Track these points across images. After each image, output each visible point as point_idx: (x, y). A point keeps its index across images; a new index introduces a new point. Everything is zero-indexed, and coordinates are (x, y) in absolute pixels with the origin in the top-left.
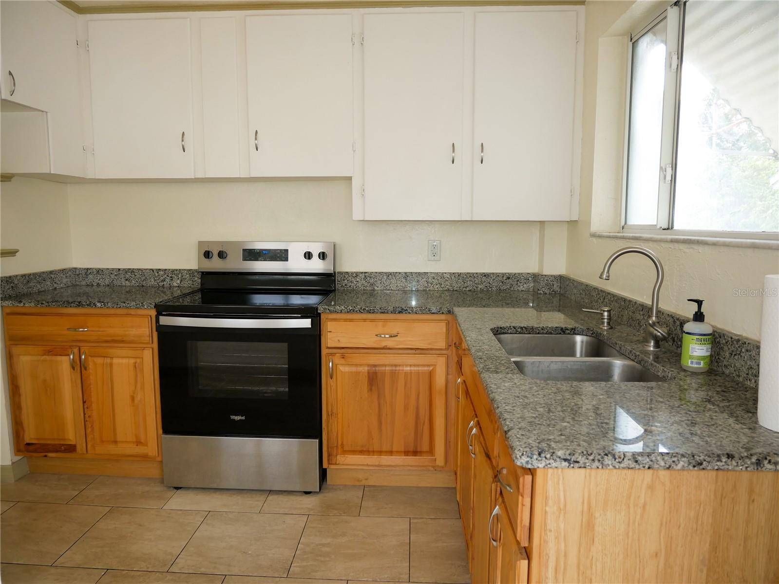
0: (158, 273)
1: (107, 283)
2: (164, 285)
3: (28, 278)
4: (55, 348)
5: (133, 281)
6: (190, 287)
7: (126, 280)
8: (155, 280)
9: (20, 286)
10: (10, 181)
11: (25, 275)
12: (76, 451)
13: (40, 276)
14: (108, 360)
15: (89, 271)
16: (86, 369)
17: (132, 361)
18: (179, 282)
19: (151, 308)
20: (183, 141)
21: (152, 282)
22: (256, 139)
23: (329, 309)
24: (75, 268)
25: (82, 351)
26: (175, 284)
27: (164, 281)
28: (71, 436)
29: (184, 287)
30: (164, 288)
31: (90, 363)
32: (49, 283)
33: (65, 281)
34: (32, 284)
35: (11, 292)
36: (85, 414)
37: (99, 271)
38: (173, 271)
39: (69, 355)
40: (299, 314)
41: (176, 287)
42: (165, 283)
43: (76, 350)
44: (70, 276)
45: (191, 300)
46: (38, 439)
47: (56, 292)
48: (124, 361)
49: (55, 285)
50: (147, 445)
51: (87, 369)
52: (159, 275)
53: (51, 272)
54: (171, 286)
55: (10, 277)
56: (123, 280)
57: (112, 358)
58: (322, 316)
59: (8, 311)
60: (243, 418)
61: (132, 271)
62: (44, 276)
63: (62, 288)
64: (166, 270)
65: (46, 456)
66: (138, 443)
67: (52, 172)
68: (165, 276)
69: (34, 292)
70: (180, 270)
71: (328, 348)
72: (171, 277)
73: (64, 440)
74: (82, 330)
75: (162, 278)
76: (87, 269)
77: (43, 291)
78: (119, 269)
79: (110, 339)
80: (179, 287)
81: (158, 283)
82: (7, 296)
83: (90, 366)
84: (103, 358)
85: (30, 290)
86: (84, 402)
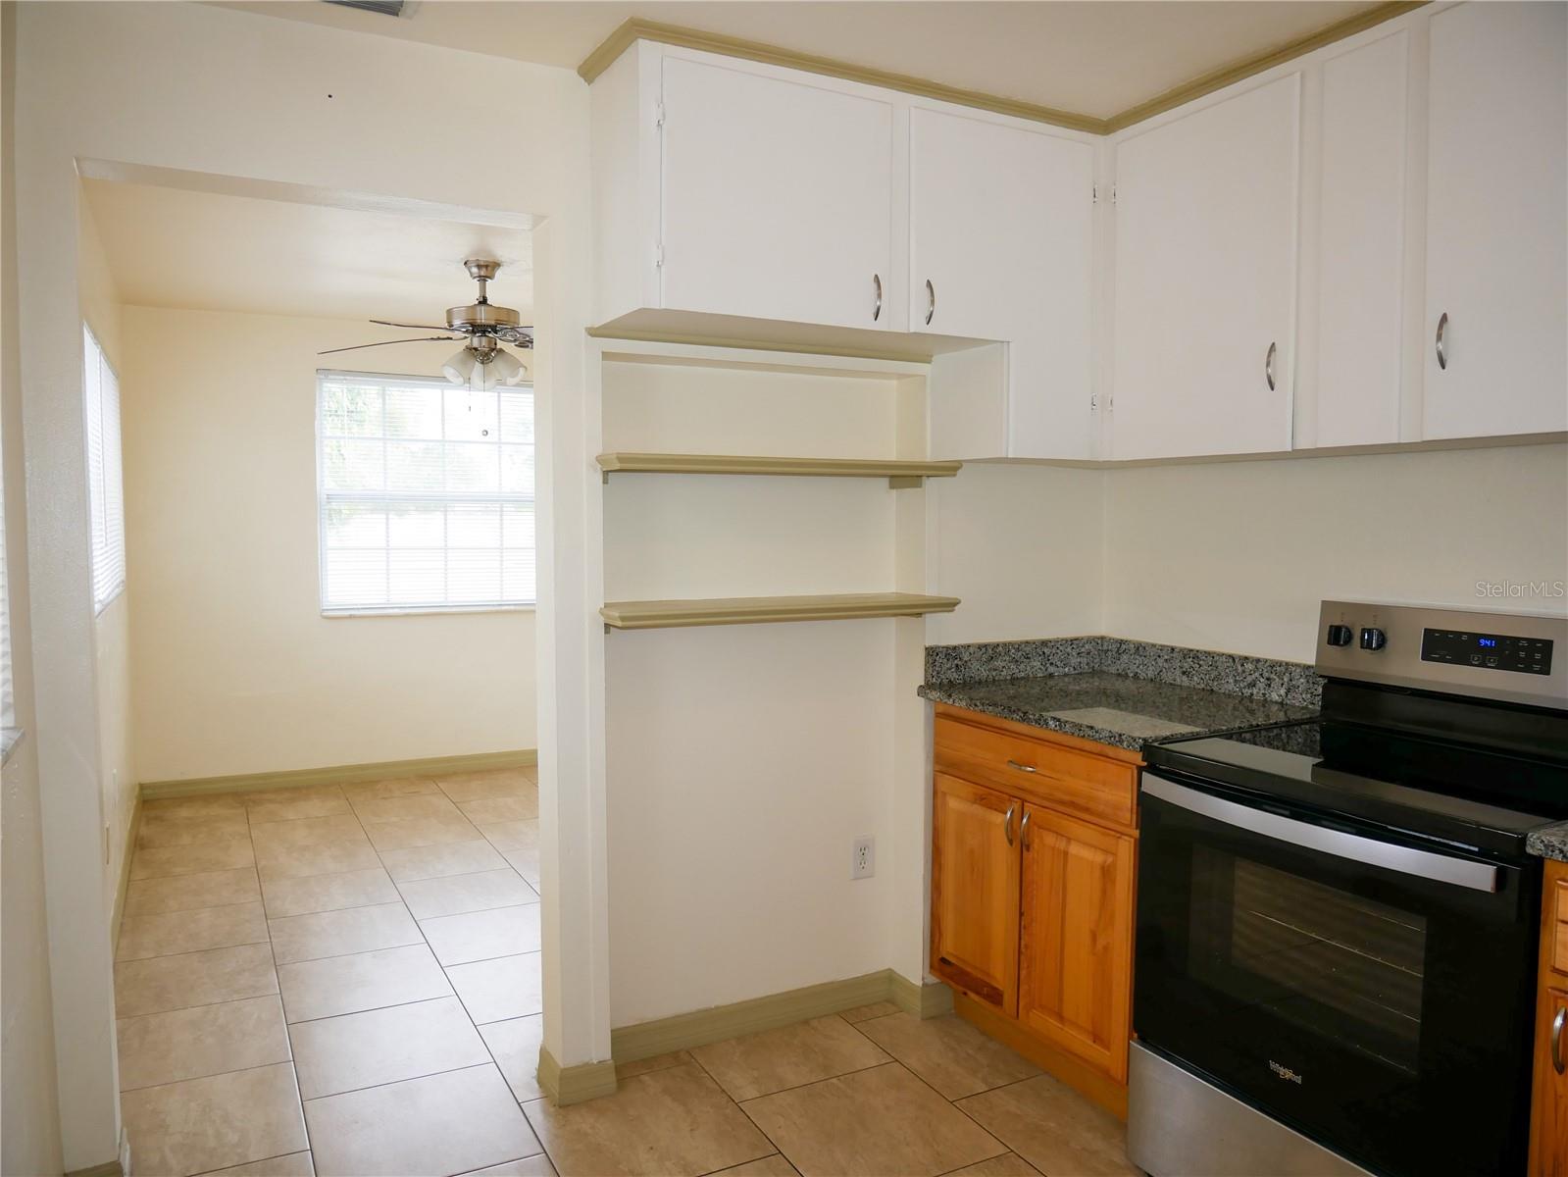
0: (1242, 665)
1: (1151, 674)
2: (1252, 694)
3: (991, 652)
4: (991, 794)
5: (1196, 678)
6: (1306, 708)
7: (1184, 673)
8: (1236, 681)
9: (975, 665)
10: (954, 475)
11: (986, 646)
12: (1002, 1005)
13: (1018, 650)
14: (1062, 844)
15: (1124, 647)
16: (1028, 850)
17: (1099, 858)
18: (1283, 692)
19: (1135, 749)
20: (1268, 365)
21: (1229, 686)
22: (1439, 338)
23: (1561, 851)
24: (1102, 638)
25: (1026, 809)
26: (1275, 697)
27: (1253, 685)
28: (1000, 975)
29: (1293, 706)
30: (1252, 702)
31: (1036, 841)
32: (1037, 664)
33: (1074, 661)
34: (998, 663)
35: (953, 675)
36: (1020, 939)
37: (1140, 648)
38: (1273, 665)
39: (1006, 813)
40: (1476, 846)
41: (1276, 702)
42: (1255, 691)
43: (1016, 806)
44: (1088, 653)
45: (1306, 740)
46: (955, 956)
47: (1051, 683)
48: (1086, 854)
49: (1052, 669)
50: (1108, 1048)
51: (1031, 849)
52: (1244, 672)
53: (1044, 643)
54: (1266, 700)
55: (955, 648)
56: (1178, 672)
57: (1069, 839)
58: (1548, 867)
59: (941, 709)
60: (1298, 1079)
61: (1194, 655)
62: (1028, 649)
63: (1066, 675)
64: (1258, 660)
65: (965, 994)
66: (1097, 1038)
67: (1010, 456)
68: (1257, 674)
69: (1001, 678)
70: (1287, 664)
71: (1556, 970)
72: (1268, 679)
73: (988, 975)
74: (1031, 769)
75: (1249, 679)
76: (1122, 642)
77: (1023, 678)
78: (1173, 649)
79: (1067, 798)
80: (1281, 703)
81: (1241, 690)
82: (945, 681)
83: (1036, 846)
84: (1055, 835)
85: (994, 674)
86: (1021, 914)
